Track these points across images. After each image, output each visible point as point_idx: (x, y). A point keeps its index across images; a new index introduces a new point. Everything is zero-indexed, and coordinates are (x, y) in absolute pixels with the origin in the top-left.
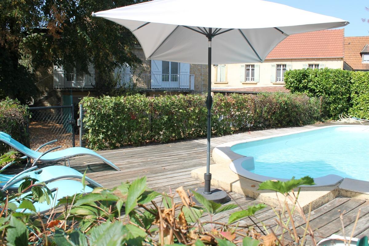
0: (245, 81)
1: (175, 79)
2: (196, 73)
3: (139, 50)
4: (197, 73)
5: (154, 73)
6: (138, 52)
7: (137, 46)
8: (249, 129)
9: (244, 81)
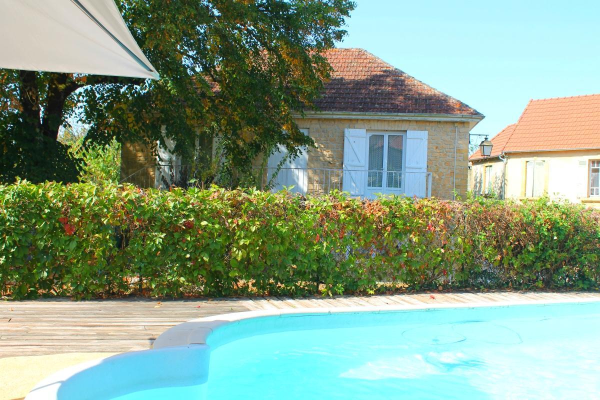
0: (589, 197)
1: (395, 182)
2: (441, 170)
3: (321, 122)
4: (445, 171)
5: (349, 168)
6: (318, 126)
7: (316, 114)
8: (441, 288)
9: (586, 196)
